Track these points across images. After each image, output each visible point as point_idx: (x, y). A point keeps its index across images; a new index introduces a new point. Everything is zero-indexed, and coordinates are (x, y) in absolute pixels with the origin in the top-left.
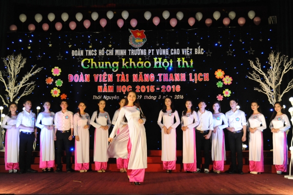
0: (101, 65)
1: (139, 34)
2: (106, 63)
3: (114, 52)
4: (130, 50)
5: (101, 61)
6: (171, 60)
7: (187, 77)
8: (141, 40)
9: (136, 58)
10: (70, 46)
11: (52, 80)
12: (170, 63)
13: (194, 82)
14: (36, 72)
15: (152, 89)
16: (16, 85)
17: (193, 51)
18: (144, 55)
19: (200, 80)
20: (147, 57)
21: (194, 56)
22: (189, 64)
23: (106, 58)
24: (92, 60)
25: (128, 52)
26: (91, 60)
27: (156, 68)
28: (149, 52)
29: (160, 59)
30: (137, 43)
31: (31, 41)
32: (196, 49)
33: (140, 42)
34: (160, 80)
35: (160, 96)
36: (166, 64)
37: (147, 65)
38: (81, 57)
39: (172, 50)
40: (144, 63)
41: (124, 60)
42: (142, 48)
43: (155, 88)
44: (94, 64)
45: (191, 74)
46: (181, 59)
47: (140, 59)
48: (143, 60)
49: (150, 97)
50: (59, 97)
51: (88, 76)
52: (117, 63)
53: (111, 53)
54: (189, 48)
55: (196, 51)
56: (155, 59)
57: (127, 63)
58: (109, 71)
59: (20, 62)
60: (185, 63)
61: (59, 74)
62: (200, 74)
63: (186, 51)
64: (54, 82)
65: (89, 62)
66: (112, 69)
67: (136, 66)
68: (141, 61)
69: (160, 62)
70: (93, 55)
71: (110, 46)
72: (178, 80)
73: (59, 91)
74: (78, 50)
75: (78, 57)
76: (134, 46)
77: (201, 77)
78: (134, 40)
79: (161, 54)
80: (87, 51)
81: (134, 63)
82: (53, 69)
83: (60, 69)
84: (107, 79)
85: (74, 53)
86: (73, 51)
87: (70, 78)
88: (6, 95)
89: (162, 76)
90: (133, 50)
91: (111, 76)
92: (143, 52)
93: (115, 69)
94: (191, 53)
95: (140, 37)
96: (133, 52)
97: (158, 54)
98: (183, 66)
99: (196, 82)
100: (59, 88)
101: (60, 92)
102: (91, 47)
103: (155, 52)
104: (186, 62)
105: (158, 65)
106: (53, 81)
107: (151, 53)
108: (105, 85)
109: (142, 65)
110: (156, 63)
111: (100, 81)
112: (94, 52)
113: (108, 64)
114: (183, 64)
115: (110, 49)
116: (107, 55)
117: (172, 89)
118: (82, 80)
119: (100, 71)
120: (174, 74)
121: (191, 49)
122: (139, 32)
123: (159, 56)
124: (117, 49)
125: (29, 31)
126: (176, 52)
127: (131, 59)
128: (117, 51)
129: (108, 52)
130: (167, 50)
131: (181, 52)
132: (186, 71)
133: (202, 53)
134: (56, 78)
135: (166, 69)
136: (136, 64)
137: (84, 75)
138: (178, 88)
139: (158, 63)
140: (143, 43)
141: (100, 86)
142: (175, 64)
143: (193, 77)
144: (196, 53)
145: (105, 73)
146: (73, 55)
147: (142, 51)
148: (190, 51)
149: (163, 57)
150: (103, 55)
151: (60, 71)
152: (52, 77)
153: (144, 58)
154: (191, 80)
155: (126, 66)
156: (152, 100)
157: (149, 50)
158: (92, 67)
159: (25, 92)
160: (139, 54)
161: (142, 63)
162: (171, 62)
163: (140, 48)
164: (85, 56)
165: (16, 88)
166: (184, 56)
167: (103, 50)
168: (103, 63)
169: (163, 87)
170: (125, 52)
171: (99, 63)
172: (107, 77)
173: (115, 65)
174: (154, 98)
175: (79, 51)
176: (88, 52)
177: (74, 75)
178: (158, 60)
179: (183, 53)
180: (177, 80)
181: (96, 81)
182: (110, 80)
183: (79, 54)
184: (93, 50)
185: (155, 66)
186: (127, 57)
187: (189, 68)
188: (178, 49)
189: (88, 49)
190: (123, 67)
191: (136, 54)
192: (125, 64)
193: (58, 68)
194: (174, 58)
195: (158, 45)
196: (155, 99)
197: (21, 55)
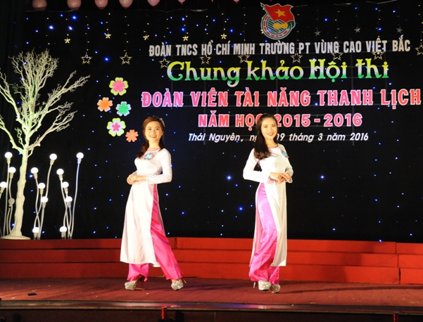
0: (206, 74)
1: (280, 13)
2: (216, 70)
3: (232, 50)
4: (262, 45)
5: (205, 66)
6: (344, 63)
7: (377, 98)
8: (285, 25)
9: (273, 61)
10: (146, 37)
11: (111, 103)
12: (341, 69)
13: (391, 106)
14: (76, 85)
15: (305, 120)
16: (36, 110)
17: (389, 46)
18: (290, 54)
19: (404, 102)
20: (297, 58)
21: (389, 56)
22: (381, 71)
23: (215, 61)
24: (188, 64)
25: (258, 49)
26: (185, 65)
27: (313, 79)
28: (301, 49)
29: (322, 62)
30: (277, 31)
31: (71, 28)
32: (394, 41)
33: (284, 28)
34: (322, 104)
35: (321, 134)
36: (333, 72)
37: (297, 73)
38: (168, 58)
39: (346, 43)
40: (289, 70)
41: (250, 63)
42: (286, 40)
43: (312, 119)
44: (191, 72)
45: (383, 92)
46: (364, 61)
47: (282, 62)
48: (289, 64)
49: (302, 137)
50: (124, 136)
51: (179, 95)
52: (237, 70)
53: (225, 49)
54: (381, 40)
55: (394, 46)
56: (313, 61)
57: (256, 69)
58: (220, 85)
59: (46, 66)
60: (372, 69)
61: (125, 92)
62: (404, 92)
63: (375, 46)
64: (113, 108)
65: (182, 69)
66: (226, 81)
67: (275, 75)
68: (284, 66)
69: (321, 68)
70: (189, 54)
71: (224, 36)
72: (358, 102)
73: (123, 125)
74: (161, 45)
75: (161, 58)
76: (270, 36)
77: (404, 97)
78: (270, 25)
79: (323, 52)
80: (178, 46)
81: (270, 69)
82: (112, 82)
83: (126, 82)
84: (217, 101)
85: (153, 51)
86: (151, 47)
87: (145, 99)
88: (18, 130)
89: (326, 96)
90: (267, 44)
91: (225, 95)
92: (288, 48)
93: (233, 82)
94: (384, 49)
95: (283, 19)
96: (268, 49)
97: (317, 52)
98: (369, 76)
99: (394, 108)
100: (122, 118)
101: (124, 127)
102: (186, 38)
103: (312, 48)
104: (375, 67)
105: (317, 73)
106: (111, 105)
107: (304, 51)
108: (213, 112)
109: (286, 73)
110: (313, 69)
111: (204, 105)
112: (192, 50)
113: (219, 72)
114: (369, 71)
115: (225, 42)
116: (218, 53)
117: (345, 121)
118: (167, 103)
119: (203, 86)
120: (349, 92)
121: (385, 42)
122: (281, 11)
123: (321, 56)
124: (237, 43)
125: (69, 9)
126: (354, 47)
127: (264, 63)
128: (237, 47)
129: (220, 49)
130: (336, 43)
131: (364, 47)
132: (374, 84)
133: (408, 50)
134: (117, 100)
135: (333, 81)
136: (274, 71)
137: (172, 94)
138: (358, 119)
139: (319, 70)
140: (288, 30)
141: (203, 116)
142: (352, 71)
143: (389, 98)
144: (394, 50)
145: (213, 90)
146: (151, 55)
147: (286, 46)
148: (382, 44)
149: (328, 57)
150: (210, 54)
151: (127, 86)
152: (111, 96)
153: (289, 61)
154: (384, 102)
155: (255, 75)
156: (305, 142)
157: (301, 44)
158: (188, 78)
159: (54, 124)
160: (280, 53)
161: (285, 69)
162: (344, 67)
163: (281, 41)
164: (174, 57)
165: (37, 115)
166: (370, 55)
167: (210, 45)
168: (209, 70)
169: (328, 117)
170: (253, 49)
171: (202, 70)
172: (217, 97)
173: (233, 74)
174: (310, 138)
175: (163, 47)
176: (180, 48)
177: (152, 94)
178: (317, 64)
179: (369, 50)
180: (355, 102)
181: (195, 104)
182: (223, 103)
183: (163, 53)
184: (190, 46)
185: (312, 76)
186: (256, 59)
187: (380, 79)
188: (359, 42)
189: (181, 44)
190: (249, 78)
191: (274, 53)
192: (253, 72)
193: (121, 79)
194: (351, 59)
195: (318, 33)
196: (310, 141)
197: (47, 53)
